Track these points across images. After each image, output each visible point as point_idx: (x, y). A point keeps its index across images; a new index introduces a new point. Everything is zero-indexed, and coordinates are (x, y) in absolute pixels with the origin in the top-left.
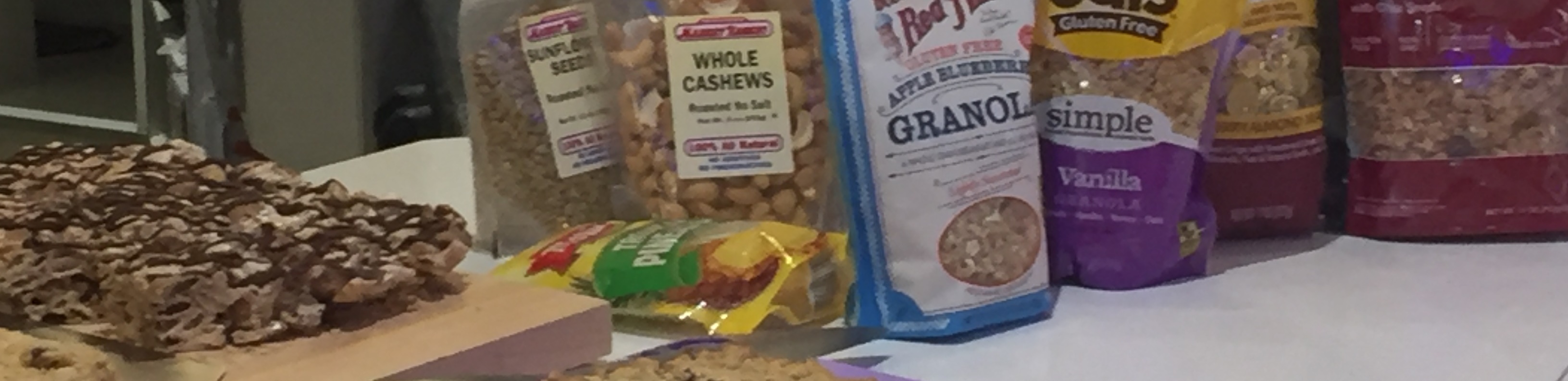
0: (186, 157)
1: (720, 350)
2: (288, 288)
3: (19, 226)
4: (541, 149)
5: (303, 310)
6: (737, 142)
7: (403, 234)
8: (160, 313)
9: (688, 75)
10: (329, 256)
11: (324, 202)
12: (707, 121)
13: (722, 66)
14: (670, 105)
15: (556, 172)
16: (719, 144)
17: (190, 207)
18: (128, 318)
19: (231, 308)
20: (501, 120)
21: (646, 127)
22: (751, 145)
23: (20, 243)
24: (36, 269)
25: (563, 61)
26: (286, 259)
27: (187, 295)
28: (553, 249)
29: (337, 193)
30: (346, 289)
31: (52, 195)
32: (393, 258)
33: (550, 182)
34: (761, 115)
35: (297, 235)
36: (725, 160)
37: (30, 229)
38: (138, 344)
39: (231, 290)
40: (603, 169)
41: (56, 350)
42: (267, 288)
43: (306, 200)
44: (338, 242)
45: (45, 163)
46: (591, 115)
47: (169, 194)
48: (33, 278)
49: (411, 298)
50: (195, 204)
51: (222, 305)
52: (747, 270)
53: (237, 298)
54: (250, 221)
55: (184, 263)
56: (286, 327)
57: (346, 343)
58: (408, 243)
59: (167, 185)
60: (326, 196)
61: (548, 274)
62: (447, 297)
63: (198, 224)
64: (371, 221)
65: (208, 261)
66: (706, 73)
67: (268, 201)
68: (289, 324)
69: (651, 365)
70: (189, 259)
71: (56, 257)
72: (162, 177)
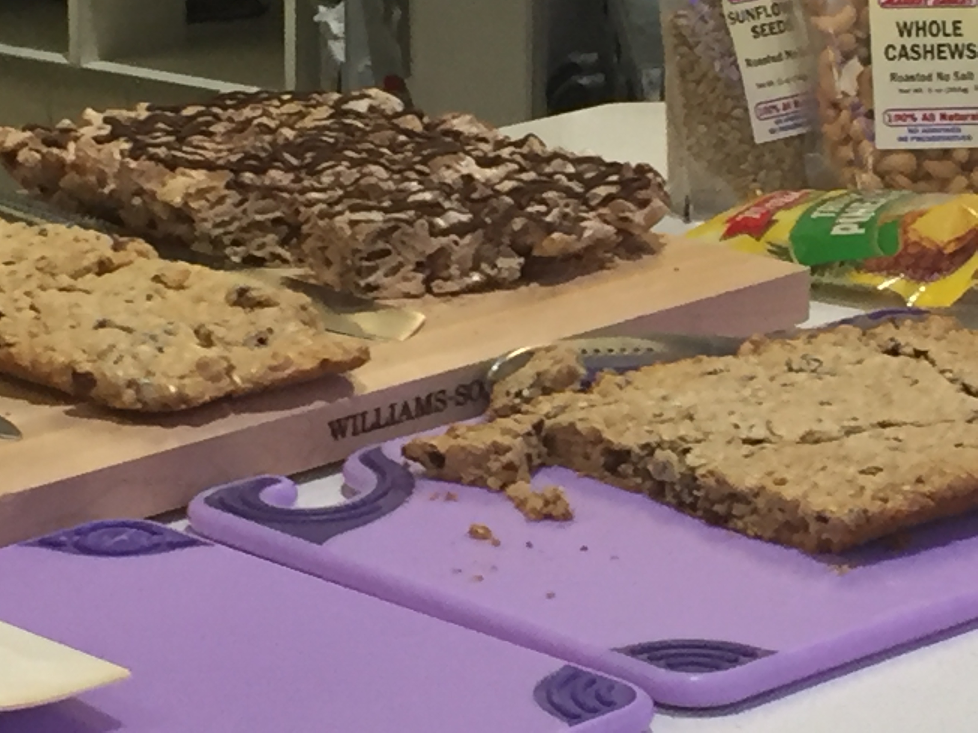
0: (383, 107)
1: (922, 321)
2: (488, 239)
3: (222, 167)
4: (738, 112)
5: (502, 262)
6: (937, 114)
7: (602, 191)
8: (362, 259)
9: (891, 43)
10: (529, 209)
11: (523, 156)
12: (907, 91)
13: (925, 35)
14: (870, 72)
15: (752, 138)
16: (919, 115)
17: (390, 156)
18: (328, 263)
19: (431, 257)
20: (698, 82)
21: (845, 95)
22: (951, 118)
23: (222, 184)
24: (238, 210)
25: (764, 25)
26: (486, 210)
27: (387, 242)
28: (747, 214)
29: (537, 148)
30: (545, 243)
31: (252, 138)
32: (592, 214)
33: (746, 147)
34: (963, 87)
35: (498, 187)
36: (924, 131)
37: (232, 170)
38: (337, 289)
39: (433, 239)
40: (800, 136)
41: (258, 289)
42: (468, 238)
43: (505, 152)
44: (537, 196)
45: (244, 107)
46: (787, 81)
47: (367, 141)
48: (233, 219)
49: (609, 255)
50: (395, 152)
51: (423, 253)
52: (950, 242)
53: (438, 246)
54: (450, 172)
55: (386, 210)
56: (485, 278)
57: (542, 298)
58: (608, 200)
59: (365, 133)
60: (525, 150)
61: (744, 239)
62: (645, 257)
63: (400, 172)
64: (570, 177)
65: (410, 209)
66: (909, 42)
67: (468, 153)
68: (488, 276)
69: (855, 332)
70: (391, 207)
71: (257, 199)
72: (360, 125)
